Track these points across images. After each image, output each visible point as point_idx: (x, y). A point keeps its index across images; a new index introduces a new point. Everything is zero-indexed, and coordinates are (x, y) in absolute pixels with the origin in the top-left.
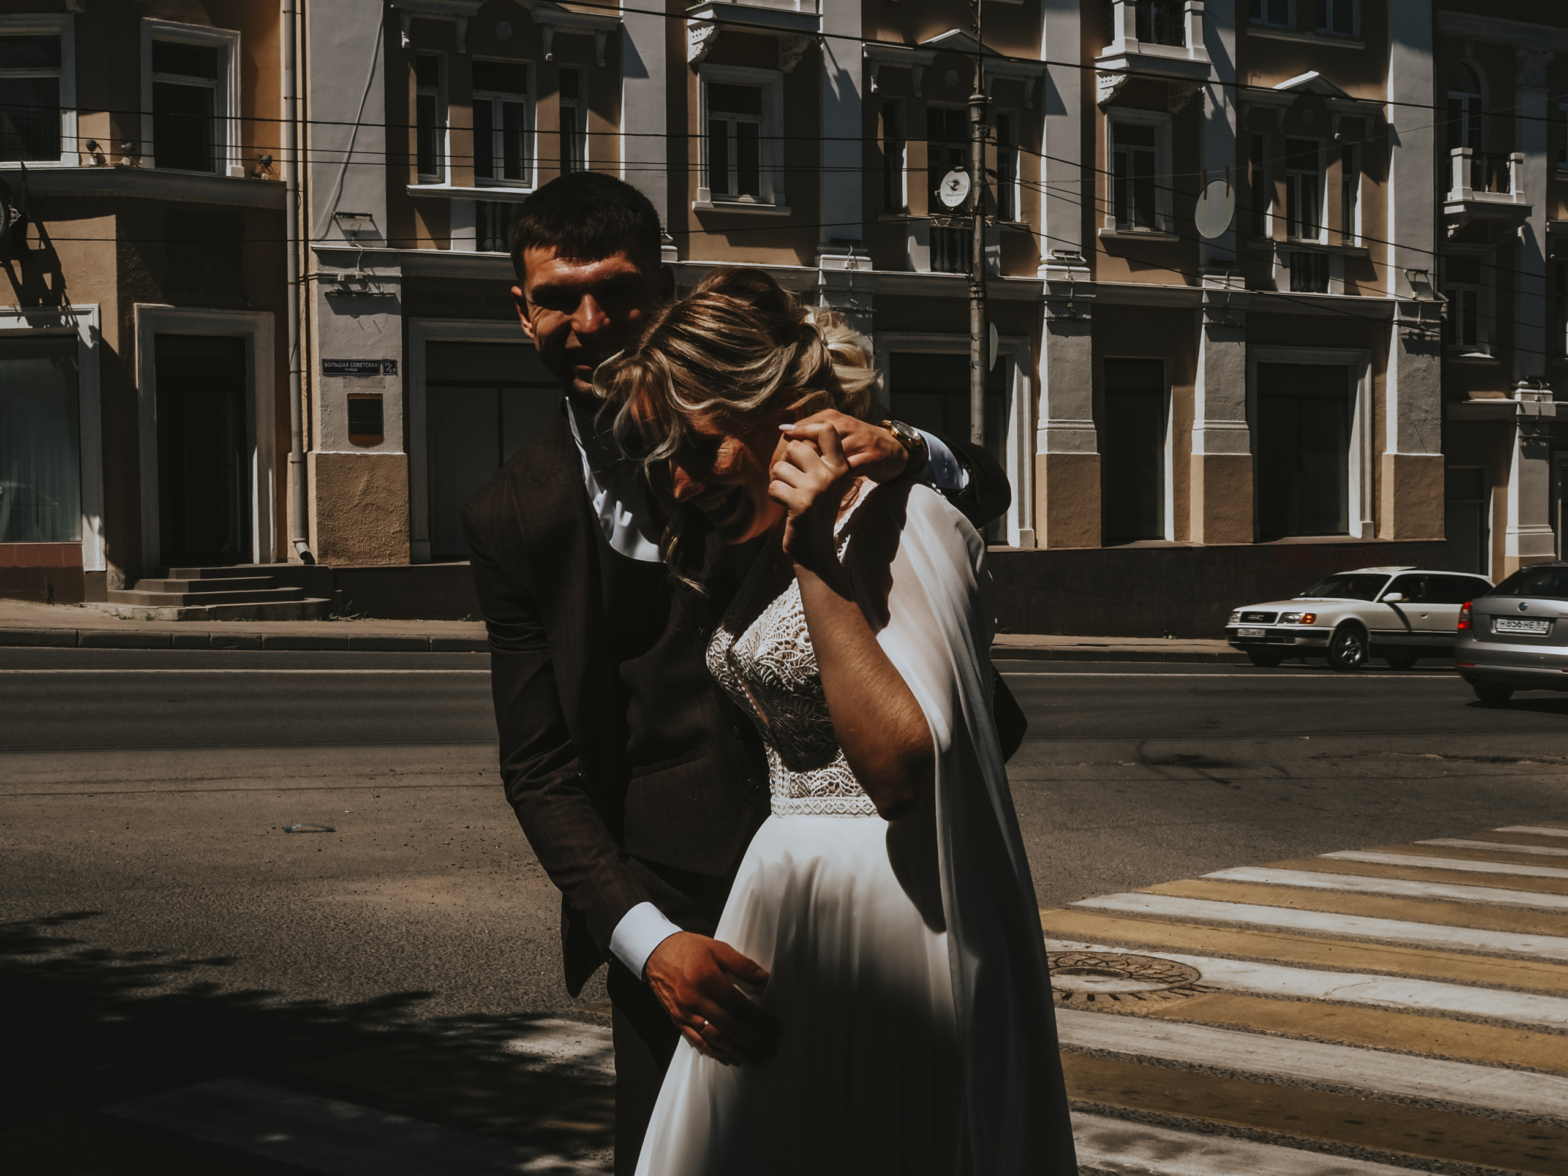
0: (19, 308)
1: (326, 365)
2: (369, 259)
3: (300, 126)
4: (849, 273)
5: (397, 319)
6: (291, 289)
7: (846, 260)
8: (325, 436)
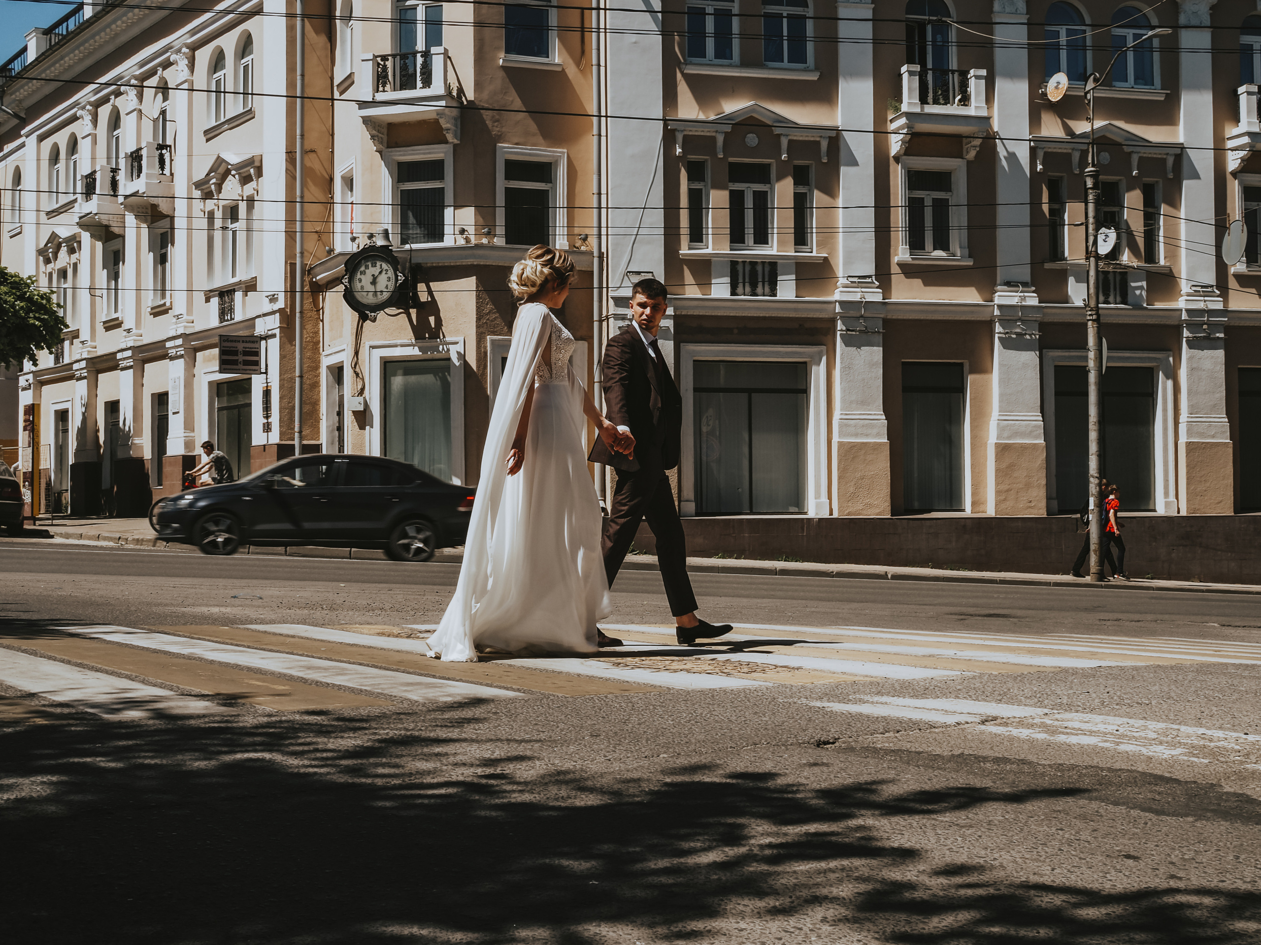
0: (413, 341)
3: (604, 211)
4: (1018, 306)
6: (596, 324)
7: (1016, 296)
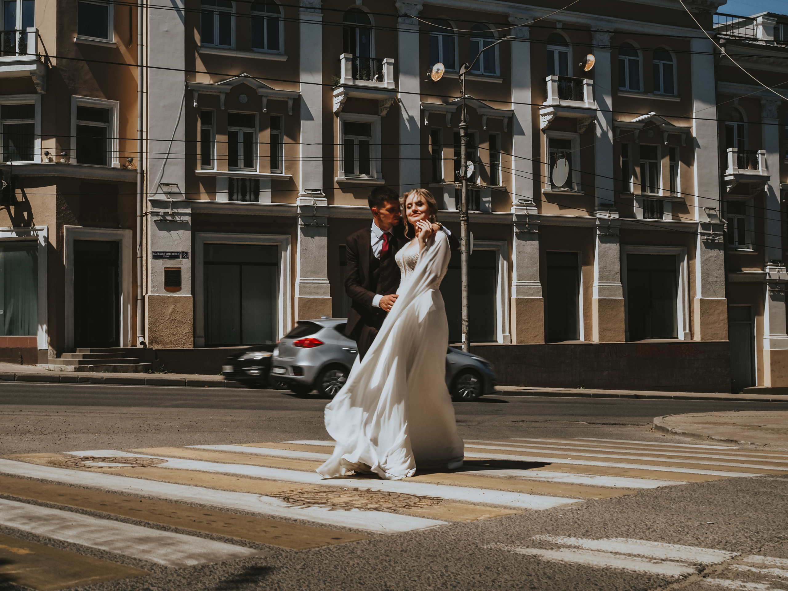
0: (12, 228)
1: (154, 254)
2: (175, 205)
5: (188, 233)
6: (139, 219)
8: (153, 287)
